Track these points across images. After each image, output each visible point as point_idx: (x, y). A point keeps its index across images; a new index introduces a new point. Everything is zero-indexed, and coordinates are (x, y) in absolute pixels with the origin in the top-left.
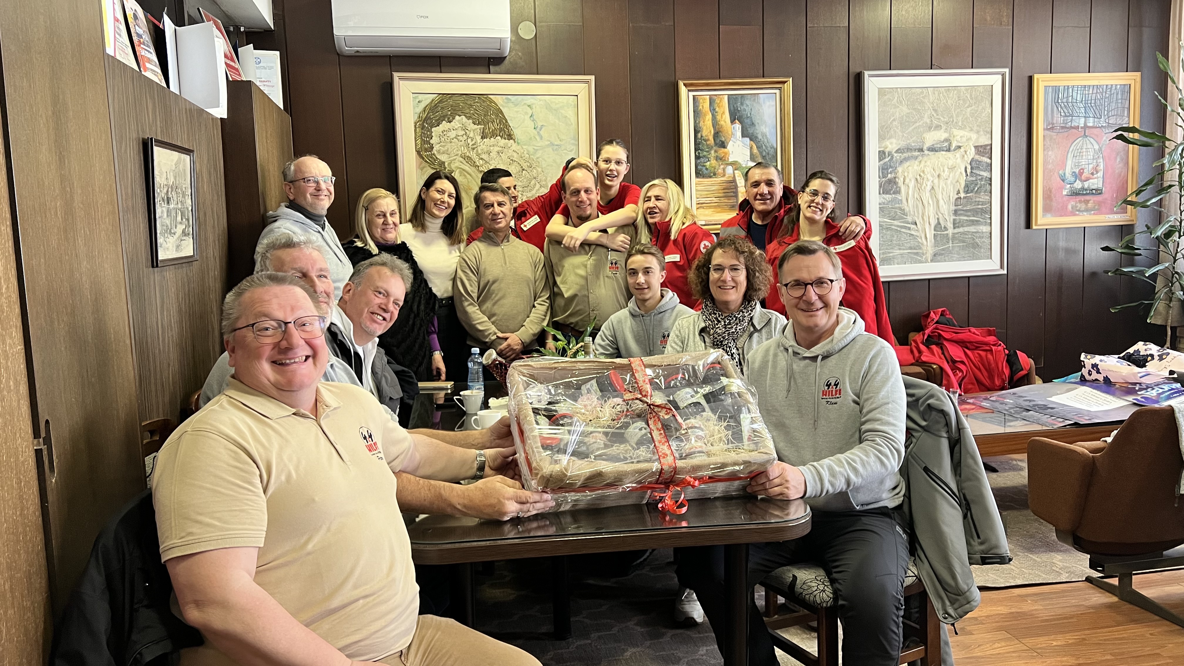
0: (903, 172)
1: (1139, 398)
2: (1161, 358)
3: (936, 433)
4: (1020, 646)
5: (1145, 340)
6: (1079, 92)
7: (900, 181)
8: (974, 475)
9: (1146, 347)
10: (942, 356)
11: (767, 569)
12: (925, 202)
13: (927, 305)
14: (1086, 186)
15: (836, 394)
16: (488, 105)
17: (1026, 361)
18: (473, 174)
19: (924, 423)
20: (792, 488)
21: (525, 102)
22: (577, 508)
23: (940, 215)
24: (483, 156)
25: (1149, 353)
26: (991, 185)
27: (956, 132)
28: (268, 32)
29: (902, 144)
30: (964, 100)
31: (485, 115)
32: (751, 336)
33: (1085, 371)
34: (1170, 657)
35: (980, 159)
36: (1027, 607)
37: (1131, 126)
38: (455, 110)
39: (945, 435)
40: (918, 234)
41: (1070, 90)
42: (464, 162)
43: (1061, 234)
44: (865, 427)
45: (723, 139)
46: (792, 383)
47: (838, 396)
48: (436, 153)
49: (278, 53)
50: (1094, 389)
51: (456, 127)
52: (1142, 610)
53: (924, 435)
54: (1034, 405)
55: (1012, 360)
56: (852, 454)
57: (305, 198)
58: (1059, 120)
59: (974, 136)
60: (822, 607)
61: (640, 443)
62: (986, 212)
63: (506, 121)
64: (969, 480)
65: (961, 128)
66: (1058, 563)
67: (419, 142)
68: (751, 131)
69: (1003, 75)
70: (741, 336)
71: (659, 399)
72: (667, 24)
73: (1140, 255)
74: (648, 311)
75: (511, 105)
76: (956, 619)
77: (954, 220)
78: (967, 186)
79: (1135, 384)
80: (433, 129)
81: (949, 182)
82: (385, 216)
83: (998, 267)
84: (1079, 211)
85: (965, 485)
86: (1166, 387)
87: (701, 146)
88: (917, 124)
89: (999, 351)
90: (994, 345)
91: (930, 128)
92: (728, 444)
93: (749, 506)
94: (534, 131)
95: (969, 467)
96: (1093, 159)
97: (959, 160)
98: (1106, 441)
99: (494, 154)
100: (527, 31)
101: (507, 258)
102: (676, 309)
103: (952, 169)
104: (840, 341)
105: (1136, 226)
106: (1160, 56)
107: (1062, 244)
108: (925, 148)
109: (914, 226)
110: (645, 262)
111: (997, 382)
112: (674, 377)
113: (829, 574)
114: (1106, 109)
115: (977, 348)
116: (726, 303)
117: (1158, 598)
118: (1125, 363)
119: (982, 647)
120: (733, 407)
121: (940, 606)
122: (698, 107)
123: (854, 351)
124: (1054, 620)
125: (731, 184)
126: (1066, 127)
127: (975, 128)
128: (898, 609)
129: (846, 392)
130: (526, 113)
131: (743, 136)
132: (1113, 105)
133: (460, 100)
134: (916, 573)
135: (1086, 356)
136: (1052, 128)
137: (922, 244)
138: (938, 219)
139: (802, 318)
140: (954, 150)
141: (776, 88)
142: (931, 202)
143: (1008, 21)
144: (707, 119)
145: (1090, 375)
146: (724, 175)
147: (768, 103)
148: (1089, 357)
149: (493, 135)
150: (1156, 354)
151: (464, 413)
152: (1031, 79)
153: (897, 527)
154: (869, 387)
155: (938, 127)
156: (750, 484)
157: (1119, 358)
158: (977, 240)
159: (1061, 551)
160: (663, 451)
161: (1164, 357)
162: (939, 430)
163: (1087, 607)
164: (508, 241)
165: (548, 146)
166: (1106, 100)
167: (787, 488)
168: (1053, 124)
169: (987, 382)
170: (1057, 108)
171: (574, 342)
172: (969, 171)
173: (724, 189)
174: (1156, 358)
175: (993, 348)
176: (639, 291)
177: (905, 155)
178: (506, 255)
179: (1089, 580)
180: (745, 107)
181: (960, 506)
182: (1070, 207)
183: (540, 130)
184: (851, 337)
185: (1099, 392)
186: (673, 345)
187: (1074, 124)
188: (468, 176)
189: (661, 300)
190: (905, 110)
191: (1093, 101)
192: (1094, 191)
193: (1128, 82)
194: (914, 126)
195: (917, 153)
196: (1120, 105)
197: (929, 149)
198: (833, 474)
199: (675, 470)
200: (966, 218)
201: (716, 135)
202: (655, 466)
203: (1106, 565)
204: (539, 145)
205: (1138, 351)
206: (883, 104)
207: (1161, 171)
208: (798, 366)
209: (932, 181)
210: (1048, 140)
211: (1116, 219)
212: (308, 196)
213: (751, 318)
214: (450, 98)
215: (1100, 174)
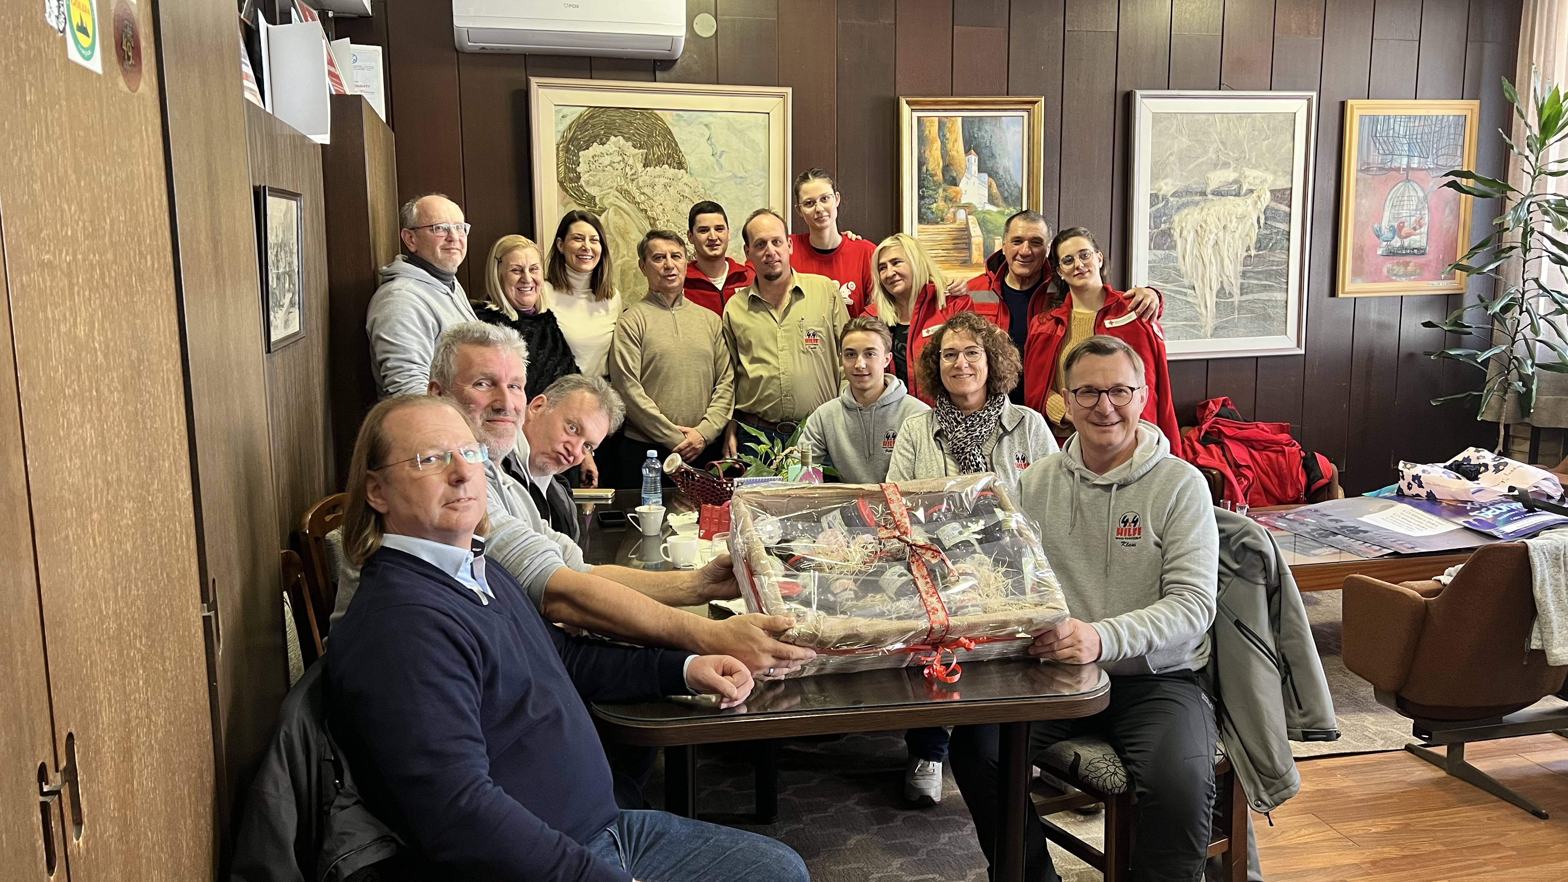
0: (1180, 221)
1: (1471, 520)
2: (1497, 469)
3: (1252, 579)
4: (1333, 834)
5: (1478, 445)
6: (1402, 124)
7: (1176, 234)
8: (1296, 632)
9: (1478, 454)
10: (1223, 459)
11: (1041, 745)
12: (1207, 261)
13: (1204, 392)
14: (1406, 244)
15: (1134, 534)
16: (653, 123)
17: (1327, 467)
18: (631, 213)
19: (1236, 566)
20: (1085, 650)
21: (701, 120)
22: (823, 672)
23: (1225, 278)
24: (646, 190)
25: (1482, 461)
26: (1289, 240)
27: (1248, 171)
28: (363, 18)
29: (1180, 185)
30: (1259, 131)
31: (649, 136)
32: (1000, 440)
33: (1403, 484)
34: (1512, 848)
35: (1276, 207)
36: (1338, 782)
37: (1465, 169)
38: (609, 128)
39: (1262, 581)
40: (1195, 301)
41: (1392, 121)
42: (621, 197)
43: (1373, 304)
44: (1169, 577)
45: (955, 175)
46: (1078, 516)
47: (1136, 536)
48: (583, 184)
49: (380, 48)
50: (1415, 506)
51: (611, 151)
52: (1476, 788)
53: (1236, 580)
54: (1343, 527)
55: (1309, 466)
56: (1156, 609)
57: (434, 252)
58: (1376, 159)
59: (1270, 178)
60: (1113, 794)
61: (900, 593)
62: (1281, 275)
63: (677, 145)
64: (1291, 637)
65: (1254, 167)
66: (1371, 726)
67: (562, 169)
68: (989, 164)
69: (1309, 100)
70: (987, 440)
71: (919, 536)
72: (886, 22)
73: (1471, 333)
74: (868, 404)
75: (682, 123)
76: (1271, 807)
77: (1242, 284)
78: (1259, 241)
79: (1466, 502)
80: (581, 153)
81: (1237, 235)
82: (522, 271)
83: (1295, 345)
84: (1395, 275)
85: (1284, 643)
86: (1505, 508)
87: (926, 183)
88: (1200, 160)
89: (1294, 453)
90: (1287, 445)
91: (1216, 166)
92: (1007, 596)
93: (1031, 671)
94: (712, 158)
95: (1290, 621)
96: (1417, 210)
97: (1250, 208)
98: (1440, 581)
99: (659, 188)
100: (706, 27)
101: (679, 327)
102: (905, 401)
103: (1241, 218)
104: (1140, 466)
105: (1465, 296)
106: (1506, 83)
107: (1374, 316)
108: (1208, 191)
109: (1192, 291)
110: (866, 340)
111: (1291, 493)
112: (936, 508)
113: (1119, 751)
114: (1435, 146)
115: (1265, 448)
116: (964, 396)
117: (1494, 772)
118: (1453, 474)
119: (1286, 834)
120: (1013, 549)
121: (1252, 792)
122: (923, 132)
123: (1157, 480)
124: (1370, 800)
125: (963, 233)
126: (1384, 169)
127: (1272, 167)
128: (1210, 798)
129: (1147, 532)
130: (703, 135)
131: (979, 171)
132: (1444, 142)
133: (616, 116)
134: (1223, 750)
135: (1405, 465)
136: (1367, 170)
137: (1201, 314)
138: (1222, 282)
139: (1093, 433)
140: (1245, 195)
141: (1024, 110)
142: (1213, 260)
143: (1318, 30)
144: (934, 148)
145: (1410, 489)
146: (954, 222)
147: (1012, 129)
148: (1409, 466)
149: (659, 162)
150: (1491, 464)
151: (641, 535)
152: (1343, 105)
153: (1203, 694)
154: (1176, 526)
155: (1226, 165)
156: (1033, 644)
157: (1445, 467)
158: (1270, 311)
159: (1372, 711)
160: (932, 606)
161: (1501, 467)
162: (1255, 576)
163: (1409, 783)
164: (681, 304)
165: (730, 178)
166: (1436, 135)
167: (1079, 650)
168: (1368, 164)
169: (1277, 492)
170: (1375, 144)
171: (780, 445)
172: (1262, 221)
173: (954, 239)
174: (1491, 468)
175: (1286, 448)
176: (858, 378)
177: (1183, 199)
178: (678, 322)
179: (1409, 748)
180: (983, 132)
181: (1278, 668)
182: (1385, 270)
183: (720, 157)
184: (1154, 462)
185: (1421, 512)
186: (903, 451)
187: (1395, 165)
188: (625, 216)
189: (884, 390)
190: (1185, 141)
191: (1419, 136)
192: (1416, 251)
193: (1463, 113)
194: (1196, 163)
195: (1197, 198)
196: (1452, 141)
197: (1214, 193)
198: (1133, 634)
199: (948, 629)
200: (1256, 282)
201: (946, 168)
202: (923, 624)
203: (1433, 733)
204: (718, 176)
205: (1468, 459)
206: (1157, 133)
207: (1501, 229)
208: (1086, 495)
209: (1216, 234)
210: (1361, 184)
211: (1441, 286)
212: (439, 250)
213: (1000, 417)
214: (603, 112)
215: (1424, 229)
